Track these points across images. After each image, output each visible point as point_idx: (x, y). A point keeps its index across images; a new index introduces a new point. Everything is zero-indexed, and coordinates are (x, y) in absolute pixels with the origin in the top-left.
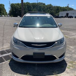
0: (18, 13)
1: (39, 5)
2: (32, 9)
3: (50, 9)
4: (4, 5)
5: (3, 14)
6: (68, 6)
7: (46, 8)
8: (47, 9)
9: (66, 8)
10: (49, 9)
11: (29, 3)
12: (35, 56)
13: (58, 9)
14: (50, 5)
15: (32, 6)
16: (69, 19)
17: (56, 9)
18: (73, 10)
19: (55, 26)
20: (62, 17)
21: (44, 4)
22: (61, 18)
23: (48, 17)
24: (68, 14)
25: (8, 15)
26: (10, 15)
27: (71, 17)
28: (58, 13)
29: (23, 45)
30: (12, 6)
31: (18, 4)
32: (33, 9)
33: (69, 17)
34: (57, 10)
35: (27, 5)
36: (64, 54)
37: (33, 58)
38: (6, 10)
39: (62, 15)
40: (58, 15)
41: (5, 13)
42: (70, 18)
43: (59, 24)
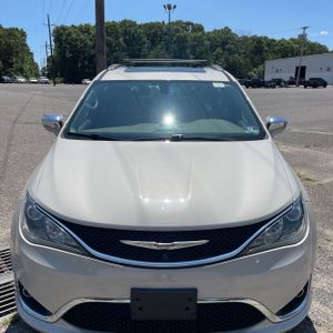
0: (83, 67)
1: (177, 31)
2: (145, 50)
3: (226, 47)
4: (23, 34)
5: (21, 71)
6: (303, 37)
7: (207, 43)
8: (213, 47)
9: (295, 46)
10: (219, 50)
11: (133, 24)
12: (141, 309)
13: (261, 50)
14: (227, 31)
15: (148, 35)
16: (310, 90)
17: (251, 47)
18: (327, 52)
19: (251, 130)
20: (278, 83)
21: (199, 28)
22: (273, 87)
23: (215, 85)
24: (303, 69)
25: (44, 75)
26: (48, 76)
27: (318, 83)
28: (260, 67)
29: (74, 244)
30: (61, 36)
31: (85, 29)
32: (150, 49)
33: (306, 84)
34: (256, 54)
35: (125, 33)
36: (306, 288)
37: (133, 317)
38: (32, 54)
39: (277, 76)
40: (262, 74)
41: (26, 67)
42: (315, 86)
43: (272, 120)
